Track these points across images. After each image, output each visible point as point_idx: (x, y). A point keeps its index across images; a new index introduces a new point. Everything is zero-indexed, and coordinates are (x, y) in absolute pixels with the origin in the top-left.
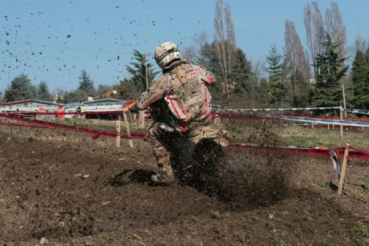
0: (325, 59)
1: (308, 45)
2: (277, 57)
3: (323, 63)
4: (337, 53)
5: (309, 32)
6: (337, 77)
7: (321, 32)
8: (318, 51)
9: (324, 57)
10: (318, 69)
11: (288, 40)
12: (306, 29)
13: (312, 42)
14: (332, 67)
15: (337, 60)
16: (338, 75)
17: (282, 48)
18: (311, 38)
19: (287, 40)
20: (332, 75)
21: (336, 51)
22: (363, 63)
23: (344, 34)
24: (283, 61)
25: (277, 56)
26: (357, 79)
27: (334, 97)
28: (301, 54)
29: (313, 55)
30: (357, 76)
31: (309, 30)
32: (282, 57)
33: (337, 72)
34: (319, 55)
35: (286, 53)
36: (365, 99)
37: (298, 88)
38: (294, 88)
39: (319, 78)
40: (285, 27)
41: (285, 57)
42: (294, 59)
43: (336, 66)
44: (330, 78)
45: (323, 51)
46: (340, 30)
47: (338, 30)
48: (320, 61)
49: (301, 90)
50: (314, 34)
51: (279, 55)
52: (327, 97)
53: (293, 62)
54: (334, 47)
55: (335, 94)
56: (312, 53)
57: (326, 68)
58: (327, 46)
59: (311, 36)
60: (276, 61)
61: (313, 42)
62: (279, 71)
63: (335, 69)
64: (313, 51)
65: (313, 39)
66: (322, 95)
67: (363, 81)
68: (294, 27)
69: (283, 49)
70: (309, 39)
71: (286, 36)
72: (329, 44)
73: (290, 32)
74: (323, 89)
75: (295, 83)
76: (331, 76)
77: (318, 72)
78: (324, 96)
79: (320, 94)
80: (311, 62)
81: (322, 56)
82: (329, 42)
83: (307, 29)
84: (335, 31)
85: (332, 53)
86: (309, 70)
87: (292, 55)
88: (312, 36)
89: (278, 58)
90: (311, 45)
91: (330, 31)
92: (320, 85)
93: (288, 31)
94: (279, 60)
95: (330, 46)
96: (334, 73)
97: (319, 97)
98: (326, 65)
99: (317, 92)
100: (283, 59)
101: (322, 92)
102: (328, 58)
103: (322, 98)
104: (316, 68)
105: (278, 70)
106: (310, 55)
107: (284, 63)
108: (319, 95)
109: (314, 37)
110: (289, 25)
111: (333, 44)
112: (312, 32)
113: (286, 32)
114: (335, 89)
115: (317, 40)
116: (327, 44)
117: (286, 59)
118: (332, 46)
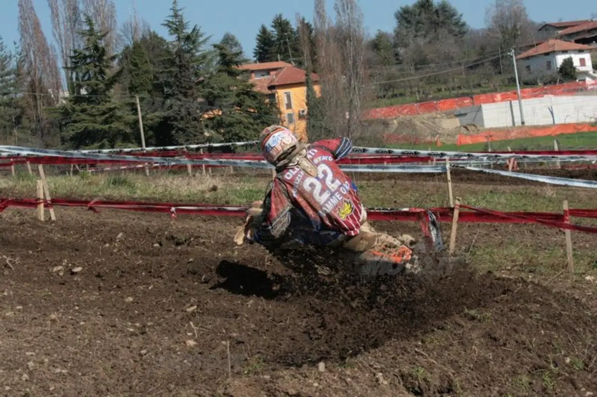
0: (85, 57)
1: (55, 36)
2: (6, 58)
3: (83, 64)
4: (106, 49)
5: (55, 15)
6: (106, 85)
7: (75, 14)
8: (71, 45)
9: (84, 55)
10: (72, 73)
11: (23, 30)
12: (49, 11)
13: (60, 30)
14: (97, 69)
15: (105, 58)
16: (108, 82)
17: (13, 43)
18: (59, 24)
19: (22, 30)
20: (97, 82)
21: (102, 44)
22: (144, 61)
23: (112, 16)
24: (15, 64)
25: (7, 56)
26: (136, 88)
27: (103, 118)
28: (43, 50)
29: (63, 51)
30: (136, 82)
31: (55, 11)
32: (14, 56)
33: (106, 78)
34: (75, 52)
35: (19, 50)
36: (152, 120)
37: (43, 105)
38: (36, 106)
39: (74, 88)
40: (18, 9)
41: (18, 56)
42: (35, 59)
43: (103, 68)
44: (95, 88)
45: (81, 44)
46: (106, 10)
47: (103, 10)
48: (77, 60)
49: (50, 109)
50: (63, 17)
51: (8, 54)
52: (92, 119)
53: (33, 64)
54: (100, 38)
55: (104, 113)
56: (62, 47)
57: (88, 72)
58: (87, 37)
59: (58, 21)
60: (4, 63)
61: (63, 32)
62: (10, 80)
63: (102, 72)
64: (64, 46)
65: (62, 27)
66: (83, 116)
67: (145, 90)
68: (32, 8)
69: (15, 43)
70: (56, 26)
71: (21, 23)
72: (91, 32)
73: (26, 15)
74: (85, 105)
75: (38, 97)
76: (97, 85)
77: (72, 79)
78: (87, 117)
79: (80, 114)
80: (60, 64)
81: (80, 53)
82: (92, 30)
83: (52, 10)
84: (97, 12)
85: (96, 48)
86: (56, 74)
87: (32, 53)
88: (61, 20)
89: (8, 59)
90: (60, 35)
91: (90, 11)
92: (78, 100)
93: (24, 14)
94: (8, 62)
95: (93, 37)
96: (100, 78)
97: (78, 118)
98: (86, 66)
99: (74, 110)
100: (16, 60)
101: (83, 111)
102: (90, 56)
103: (84, 120)
104: (70, 72)
105: (8, 77)
106: (58, 52)
107: (17, 66)
108: (78, 115)
109: (64, 22)
110: (25, 5)
111: (97, 33)
112: (60, 14)
113: (21, 17)
114: (103, 105)
115: (69, 27)
116: (88, 33)
117: (20, 59)
118: (95, 36)
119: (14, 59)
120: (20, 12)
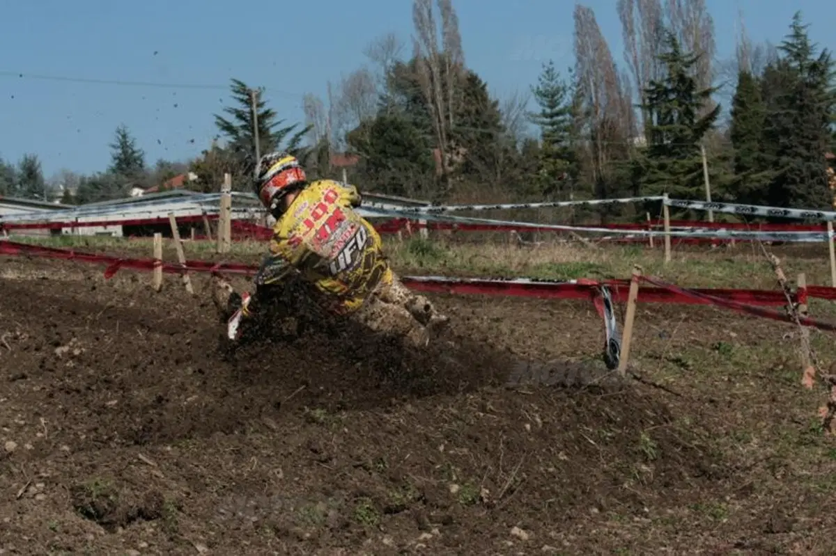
0: (666, 91)
1: (628, 61)
2: (557, 91)
3: (664, 101)
4: (695, 79)
5: (629, 31)
6: (695, 131)
7: (657, 30)
8: (651, 74)
9: (665, 88)
10: (651, 114)
11: (581, 51)
12: (621, 26)
13: (635, 53)
14: (682, 109)
15: (694, 93)
16: (696, 128)
17: (567, 70)
18: (634, 44)
19: (579, 52)
20: (682, 127)
21: (691, 73)
22: (753, 98)
23: (709, 35)
24: (571, 99)
25: (559, 88)
26: (742, 136)
27: (690, 176)
28: (611, 81)
29: (639, 83)
30: (742, 128)
31: (628, 25)
32: (570, 88)
33: (696, 121)
34: (652, 83)
35: (577, 79)
36: (759, 181)
37: (607, 158)
38: (596, 158)
39: (652, 133)
40: (573, 21)
41: (575, 89)
42: (596, 92)
43: (690, 107)
44: (679, 135)
45: (661, 73)
46: (701, 25)
47: (696, 26)
48: (656, 96)
49: (614, 164)
50: (640, 34)
51: (561, 86)
52: (673, 178)
53: (594, 99)
54: (687, 65)
55: (690, 171)
56: (638, 77)
57: (669, 112)
58: (671, 63)
59: (633, 39)
60: (556, 98)
61: (639, 54)
62: (563, 121)
63: (689, 113)
65: (638, 48)
66: (661, 174)
67: (754, 139)
68: (593, 20)
69: (570, 70)
70: (629, 47)
71: (577, 42)
72: (674, 57)
73: (585, 30)
74: (664, 160)
75: (600, 147)
76: (681, 131)
77: (652, 122)
78: (667, 176)
79: (656, 170)
80: (636, 99)
81: (658, 86)
82: (676, 53)
83: (625, 23)
84: (688, 29)
85: (682, 78)
86: (630, 117)
87: (592, 84)
88: (637, 40)
89: (561, 92)
90: (635, 62)
91: (678, 27)
92: (657, 150)
93: (581, 28)
94: (561, 97)
95: (678, 62)
96: (687, 122)
97: (654, 177)
98: (668, 104)
99: (649, 166)
100: (572, 94)
101: (662, 167)
102: (672, 91)
103: (661, 180)
104: (648, 112)
105: (560, 118)
106: (633, 84)
107: (573, 102)
108: (654, 173)
109: (641, 41)
110: (583, 17)
111: (683, 57)
112: (636, 30)
113: (578, 33)
114: (690, 159)
115: (649, 48)
116: (670, 58)
117: (577, 93)
118: (682, 61)
119: (569, 92)
120: (576, 26)
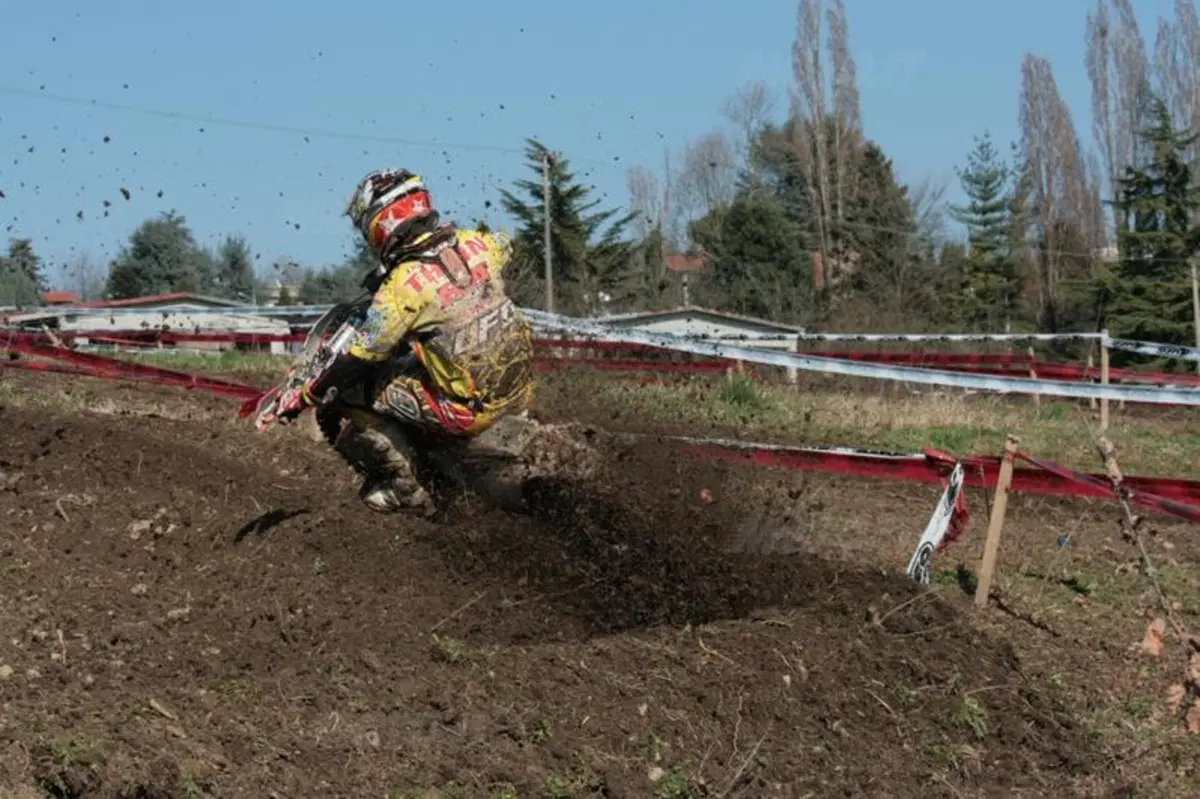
0: (1149, 184)
1: (1098, 138)
2: (994, 177)
3: (1145, 197)
4: (1191, 169)
5: (1100, 94)
6: (1188, 242)
7: (1140, 94)
8: (1130, 157)
9: (1148, 178)
10: (1127, 214)
11: (1029, 120)
12: (1090, 84)
13: (1109, 125)
14: (1171, 209)
15: (1189, 187)
16: (1191, 237)
17: (1010, 146)
18: (1106, 113)
19: (1026, 119)
20: (1171, 235)
21: (1186, 158)
24: (1013, 188)
25: (996, 171)
27: (1177, 307)
28: (1072, 165)
29: (1112, 169)
31: (1100, 86)
32: (1012, 173)
33: (1190, 227)
34: (1129, 170)
35: (1022, 161)
37: (1060, 276)
38: (1045, 275)
39: (1128, 242)
40: (1020, 77)
41: (1019, 174)
42: (1049, 181)
43: (1183, 208)
44: (1166, 247)
45: (1144, 157)
48: (1134, 189)
49: (1071, 285)
50: (1116, 99)
51: (1000, 168)
52: (1154, 308)
53: (1045, 191)
54: (1182, 146)
55: (1179, 299)
56: (1111, 161)
57: (1152, 213)
58: (1157, 142)
59: (1106, 106)
60: (991, 186)
61: (1114, 127)
62: (1000, 220)
63: (1180, 216)
64: (1114, 159)
65: (1112, 119)
66: (1137, 302)
68: (1049, 78)
69: (1014, 147)
70: (1101, 117)
71: (1025, 106)
72: (1163, 135)
73: (1036, 90)
74: (1142, 281)
75: (1051, 258)
76: (1169, 241)
77: (1126, 227)
78: (1146, 305)
79: (1130, 296)
80: (1106, 193)
81: (1139, 175)
82: (1165, 128)
83: (1095, 82)
84: (1185, 94)
85: (1172, 166)
86: (1097, 218)
87: (1043, 167)
88: (1112, 106)
89: (999, 178)
90: (1108, 138)
91: (1171, 90)
92: (1131, 268)
93: (1032, 88)
94: (999, 184)
95: (1169, 142)
96: (1178, 228)
97: (1125, 306)
98: (1151, 202)
99: (1120, 289)
100: (1015, 182)
101: (1138, 291)
102: (1159, 182)
103: (1139, 310)
104: (1123, 212)
105: (997, 215)
106: (1103, 171)
107: (1017, 193)
108: (1127, 299)
109: (1117, 110)
110: (1034, 71)
111: (1177, 135)
112: (1110, 93)
113: (1027, 94)
114: (1179, 282)
115: (1128, 121)
116: (1157, 135)
117: (1022, 180)
118: (1173, 141)
119: (1010, 179)
120: (1024, 84)
